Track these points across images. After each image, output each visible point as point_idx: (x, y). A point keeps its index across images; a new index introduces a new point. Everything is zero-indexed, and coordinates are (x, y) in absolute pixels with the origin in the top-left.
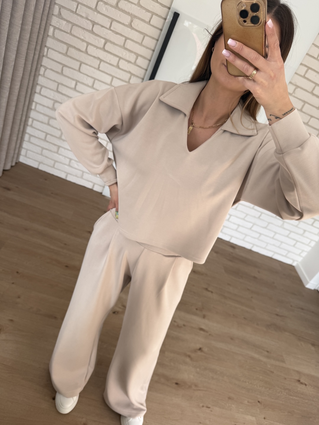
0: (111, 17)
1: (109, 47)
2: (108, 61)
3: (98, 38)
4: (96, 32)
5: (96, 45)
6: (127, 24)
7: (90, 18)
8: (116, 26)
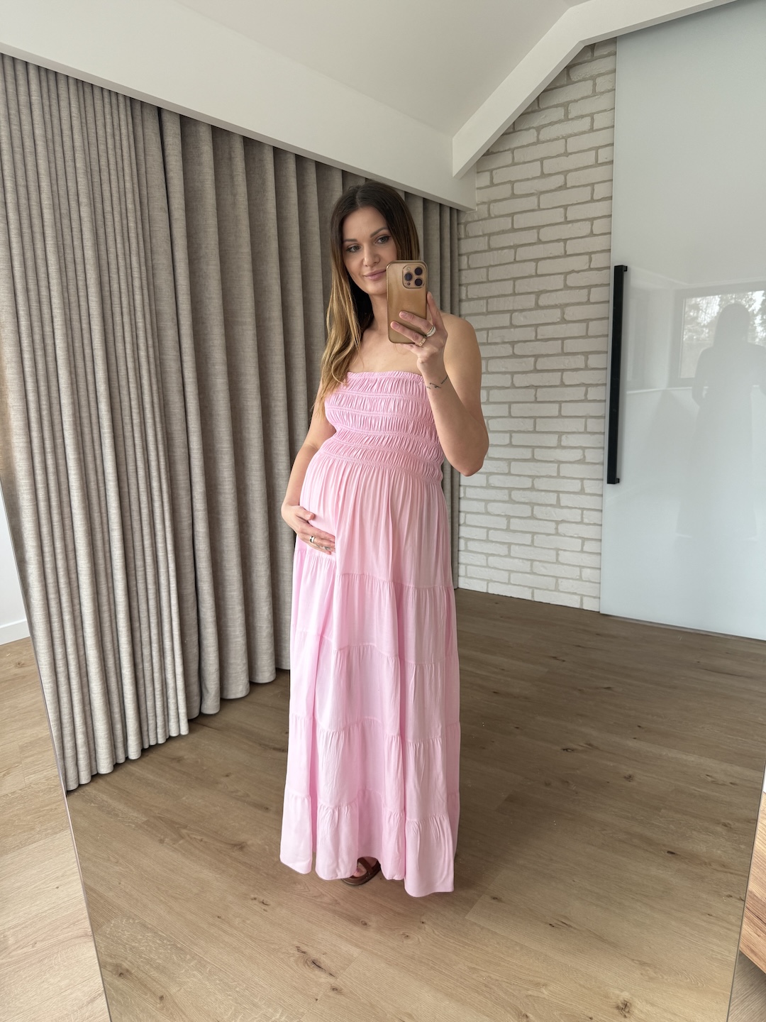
0: (534, 323)
1: (542, 364)
2: (547, 384)
3: (525, 359)
4: (519, 354)
5: (525, 370)
6: (558, 320)
7: (507, 341)
8: (545, 332)
